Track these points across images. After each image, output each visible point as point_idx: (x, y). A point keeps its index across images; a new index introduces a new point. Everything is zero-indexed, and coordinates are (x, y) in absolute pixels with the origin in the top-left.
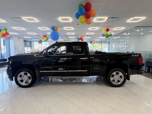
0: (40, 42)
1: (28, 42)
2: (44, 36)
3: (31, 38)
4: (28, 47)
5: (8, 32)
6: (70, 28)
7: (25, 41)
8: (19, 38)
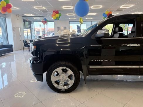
0: (45, 22)
1: (27, 22)
2: (54, 12)
3: (33, 15)
4: (27, 29)
5: (10, 3)
7: (24, 21)
8: (18, 15)
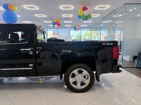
6: (70, 15)
